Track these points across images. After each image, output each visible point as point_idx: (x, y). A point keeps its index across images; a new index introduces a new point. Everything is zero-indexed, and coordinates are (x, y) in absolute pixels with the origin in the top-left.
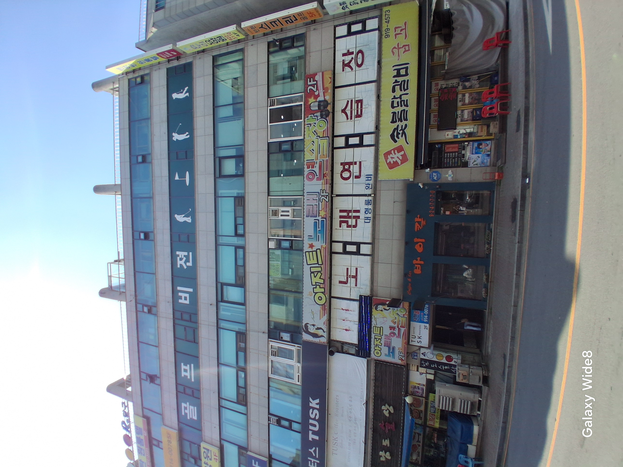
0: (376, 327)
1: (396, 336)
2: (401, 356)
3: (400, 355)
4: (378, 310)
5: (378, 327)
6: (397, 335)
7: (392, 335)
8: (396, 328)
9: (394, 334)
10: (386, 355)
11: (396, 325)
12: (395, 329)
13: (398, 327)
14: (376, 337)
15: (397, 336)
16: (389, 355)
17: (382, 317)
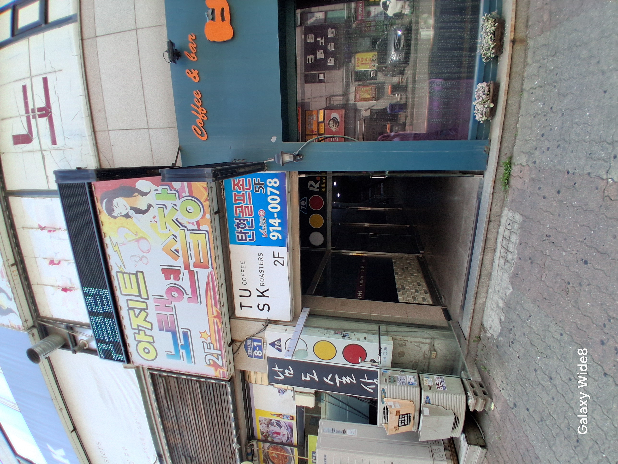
0: (124, 273)
1: (186, 297)
2: (213, 354)
3: (209, 354)
4: (114, 214)
5: (129, 274)
6: (189, 291)
7: (175, 294)
8: (182, 270)
9: (180, 290)
10: (169, 355)
11: (180, 262)
12: (181, 276)
13: (187, 267)
14: (132, 304)
15: (190, 296)
16: (177, 355)
17: (134, 237)
